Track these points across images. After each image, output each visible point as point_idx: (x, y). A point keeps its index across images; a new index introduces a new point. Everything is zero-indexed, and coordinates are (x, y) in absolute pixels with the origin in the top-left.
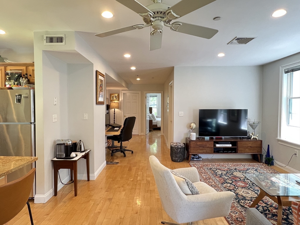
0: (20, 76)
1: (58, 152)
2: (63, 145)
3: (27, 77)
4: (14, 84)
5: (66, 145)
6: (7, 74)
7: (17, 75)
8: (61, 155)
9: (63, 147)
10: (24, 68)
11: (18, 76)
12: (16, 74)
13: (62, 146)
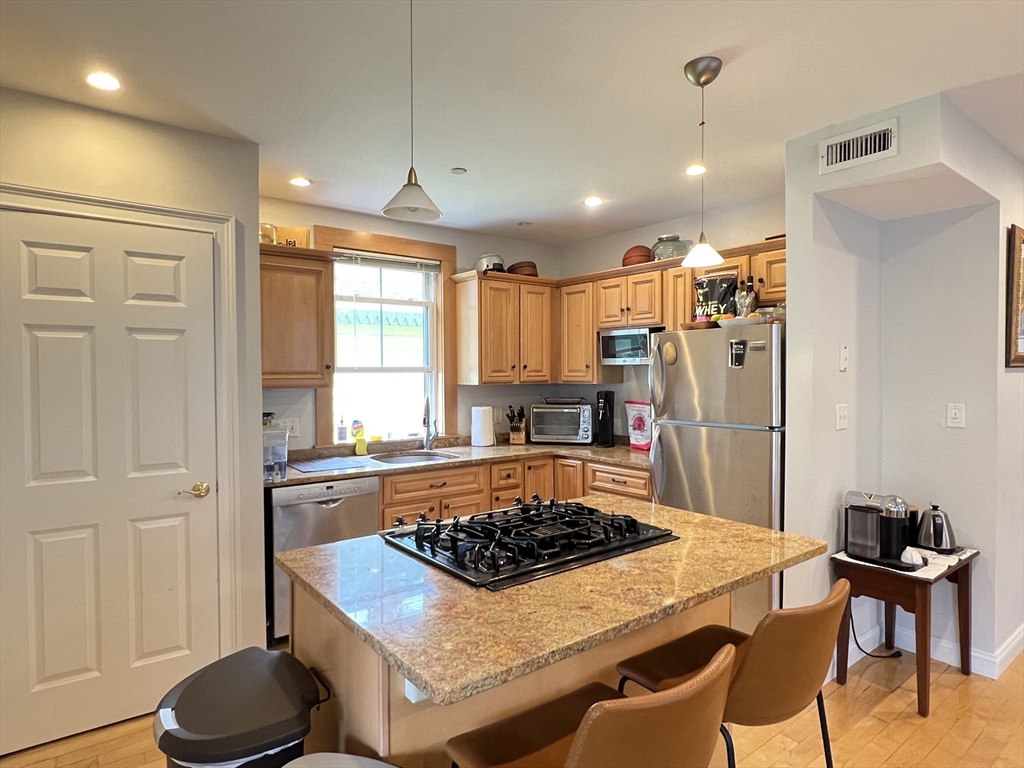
0: (733, 286)
1: (854, 536)
2: (875, 515)
3: (750, 289)
4: (719, 312)
5: (884, 514)
6: (700, 285)
7: (724, 285)
8: (865, 547)
9: (871, 519)
10: (742, 260)
11: (728, 287)
12: (722, 281)
13: (870, 515)
